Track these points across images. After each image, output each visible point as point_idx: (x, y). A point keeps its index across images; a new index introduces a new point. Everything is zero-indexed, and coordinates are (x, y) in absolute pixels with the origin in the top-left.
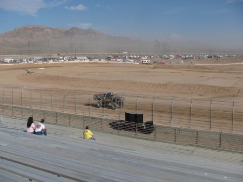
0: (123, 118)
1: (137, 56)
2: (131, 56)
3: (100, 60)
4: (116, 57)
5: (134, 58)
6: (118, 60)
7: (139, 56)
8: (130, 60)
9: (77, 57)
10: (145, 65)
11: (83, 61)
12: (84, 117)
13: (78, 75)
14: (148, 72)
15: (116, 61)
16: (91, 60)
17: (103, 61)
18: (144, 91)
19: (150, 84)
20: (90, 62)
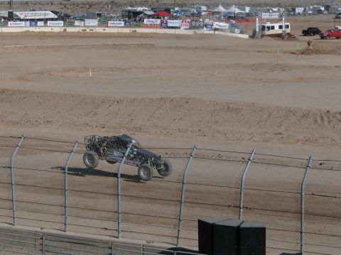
0: (190, 241)
1: (241, 6)
2: (221, 9)
3: (104, 23)
4: (163, 13)
5: (229, 18)
6: (171, 23)
7: (248, 9)
8: (216, 24)
9: (18, 13)
10: (274, 42)
11: (40, 28)
12: (44, 237)
13: (22, 79)
14: (283, 68)
15: (164, 25)
16: (72, 25)
17: (117, 27)
18: (268, 141)
19: (291, 112)
20: (65, 30)
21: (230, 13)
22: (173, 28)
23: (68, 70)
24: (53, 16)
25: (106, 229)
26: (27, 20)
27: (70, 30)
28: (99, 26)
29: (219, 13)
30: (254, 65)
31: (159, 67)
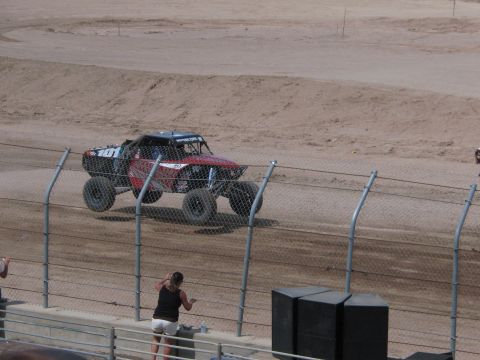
23: (82, 23)
25: (115, 304)
30: (410, 21)
31: (242, 21)
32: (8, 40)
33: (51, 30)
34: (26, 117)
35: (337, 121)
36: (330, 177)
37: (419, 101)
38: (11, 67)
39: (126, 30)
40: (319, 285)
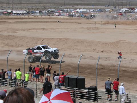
20: (29, 17)
21: (81, 11)
22: (63, 16)
23: (30, 29)
24: (25, 12)
26: (17, 13)
27: (31, 17)
28: (40, 15)
29: (78, 11)
30: (88, 28)
31: (58, 28)
32: (16, 33)
33: (24, 31)
34: (20, 46)
35: (75, 46)
36: (74, 56)
37: (89, 42)
38: (17, 37)
39: (37, 31)
40: (73, 75)
